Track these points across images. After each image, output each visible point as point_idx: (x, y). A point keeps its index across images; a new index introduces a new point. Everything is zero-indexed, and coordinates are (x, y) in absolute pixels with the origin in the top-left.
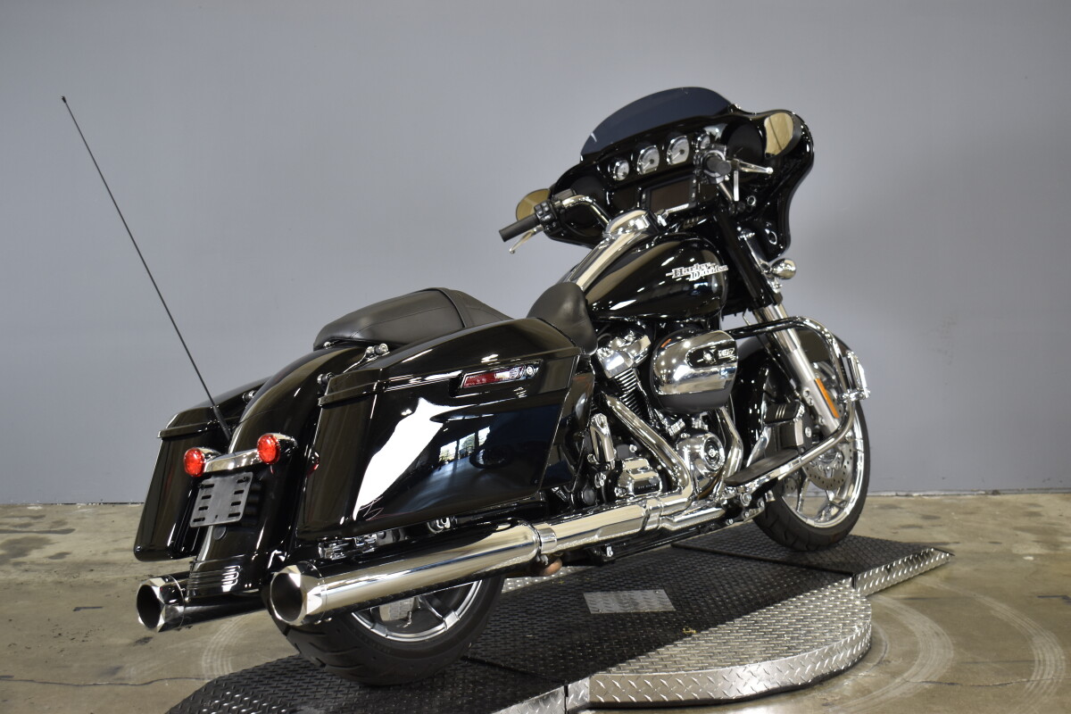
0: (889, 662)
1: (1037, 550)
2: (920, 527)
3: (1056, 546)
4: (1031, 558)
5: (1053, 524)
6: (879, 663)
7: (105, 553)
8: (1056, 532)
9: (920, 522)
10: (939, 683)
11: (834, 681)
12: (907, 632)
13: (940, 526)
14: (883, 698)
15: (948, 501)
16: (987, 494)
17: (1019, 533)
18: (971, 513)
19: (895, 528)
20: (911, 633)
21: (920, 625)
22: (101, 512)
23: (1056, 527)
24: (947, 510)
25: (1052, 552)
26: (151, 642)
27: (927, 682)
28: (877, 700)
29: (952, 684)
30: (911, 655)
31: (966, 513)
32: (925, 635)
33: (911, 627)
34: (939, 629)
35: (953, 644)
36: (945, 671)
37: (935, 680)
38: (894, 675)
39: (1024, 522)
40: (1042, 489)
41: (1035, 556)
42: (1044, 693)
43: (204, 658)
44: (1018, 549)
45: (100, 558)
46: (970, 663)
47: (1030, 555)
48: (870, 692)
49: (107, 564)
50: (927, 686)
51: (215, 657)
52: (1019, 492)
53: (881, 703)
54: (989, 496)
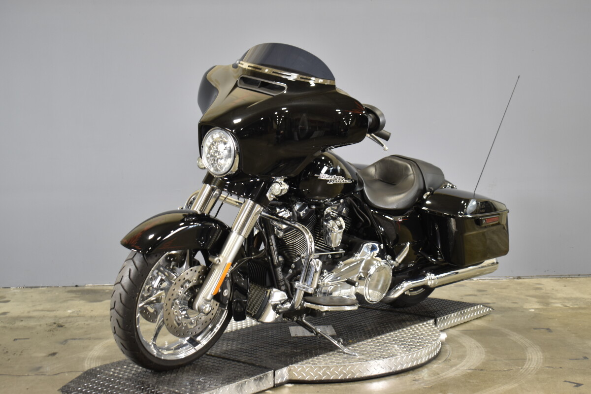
0: (450, 360)
1: (537, 306)
2: (476, 295)
3: (548, 304)
4: (533, 310)
5: (548, 293)
6: (445, 360)
7: (29, 312)
8: (549, 297)
9: (476, 293)
10: (475, 369)
11: (420, 369)
12: (461, 346)
13: (487, 295)
14: (444, 377)
15: (492, 282)
16: (514, 279)
17: (528, 298)
18: (504, 288)
19: (462, 296)
20: (464, 347)
21: (469, 343)
22: (24, 291)
23: (549, 295)
24: (491, 287)
25: (545, 307)
26: (57, 355)
27: (469, 369)
28: (442, 378)
29: (482, 370)
30: (462, 357)
31: (501, 288)
32: (471, 348)
33: (464, 344)
34: (479, 344)
35: (485, 352)
36: (479, 364)
37: (473, 368)
38: (452, 366)
39: (532, 292)
40: (544, 276)
41: (535, 309)
42: (529, 374)
43: (86, 362)
44: (527, 306)
45: (26, 314)
46: (493, 360)
47: (533, 309)
48: (438, 374)
49: (30, 317)
50: (469, 371)
51: (92, 362)
52: (532, 277)
53: (444, 379)
54: (515, 280)
